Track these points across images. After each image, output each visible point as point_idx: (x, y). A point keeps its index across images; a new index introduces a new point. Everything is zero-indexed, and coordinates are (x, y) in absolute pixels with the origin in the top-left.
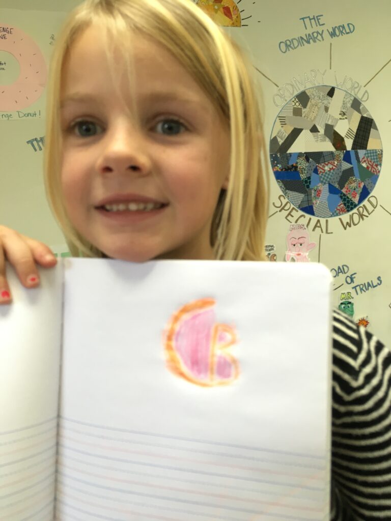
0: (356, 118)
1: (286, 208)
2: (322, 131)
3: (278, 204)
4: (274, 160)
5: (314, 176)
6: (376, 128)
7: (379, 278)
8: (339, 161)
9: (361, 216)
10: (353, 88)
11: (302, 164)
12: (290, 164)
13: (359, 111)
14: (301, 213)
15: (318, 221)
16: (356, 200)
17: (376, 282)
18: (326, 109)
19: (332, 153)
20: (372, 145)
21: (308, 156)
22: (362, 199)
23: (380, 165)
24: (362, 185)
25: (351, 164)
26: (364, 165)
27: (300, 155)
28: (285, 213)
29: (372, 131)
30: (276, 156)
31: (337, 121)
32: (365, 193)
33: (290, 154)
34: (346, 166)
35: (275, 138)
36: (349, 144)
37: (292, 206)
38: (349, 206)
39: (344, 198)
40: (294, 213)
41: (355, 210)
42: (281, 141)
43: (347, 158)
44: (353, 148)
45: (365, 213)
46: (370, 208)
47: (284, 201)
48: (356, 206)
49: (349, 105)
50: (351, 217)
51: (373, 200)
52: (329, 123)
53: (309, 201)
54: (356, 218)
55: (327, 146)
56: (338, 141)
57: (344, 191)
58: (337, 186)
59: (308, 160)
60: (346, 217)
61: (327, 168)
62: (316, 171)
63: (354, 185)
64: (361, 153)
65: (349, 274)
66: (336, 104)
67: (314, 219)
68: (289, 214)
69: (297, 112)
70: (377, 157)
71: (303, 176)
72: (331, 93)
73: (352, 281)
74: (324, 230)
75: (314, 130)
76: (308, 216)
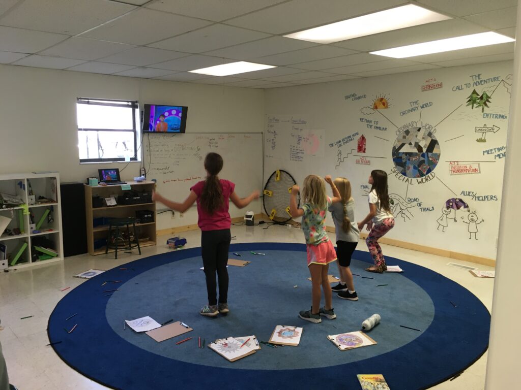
0: (429, 140)
1: (396, 172)
2: (413, 144)
3: (393, 170)
4: (394, 154)
5: (408, 162)
6: (438, 144)
7: (433, 207)
8: (419, 157)
9: (427, 180)
10: (429, 128)
11: (404, 157)
12: (399, 156)
13: (431, 137)
14: (401, 175)
15: (408, 179)
16: (425, 173)
17: (431, 209)
18: (416, 136)
19: (417, 153)
20: (435, 151)
22: (427, 173)
23: (438, 160)
24: (428, 167)
25: (424, 157)
26: (431, 159)
27: (403, 153)
28: (395, 174)
29: (436, 145)
31: (420, 141)
32: (429, 171)
33: (400, 153)
34: (422, 159)
35: (395, 147)
36: (424, 150)
37: (398, 172)
38: (421, 175)
39: (419, 171)
40: (398, 174)
41: (424, 177)
42: (397, 148)
44: (426, 152)
45: (429, 179)
46: (431, 177)
47: (396, 169)
48: (424, 175)
49: (426, 135)
50: (422, 180)
51: (433, 174)
52: (417, 141)
53: (405, 171)
54: (424, 180)
55: (415, 151)
56: (420, 149)
57: (420, 168)
58: (417, 166)
59: (406, 155)
60: (420, 179)
61: (414, 159)
62: (409, 160)
63: (425, 167)
64: (430, 154)
65: (419, 202)
66: (421, 134)
67: (406, 178)
69: (404, 137)
70: (438, 156)
71: (404, 161)
72: (419, 130)
73: (420, 205)
74: (410, 182)
75: (410, 144)
76: (404, 176)
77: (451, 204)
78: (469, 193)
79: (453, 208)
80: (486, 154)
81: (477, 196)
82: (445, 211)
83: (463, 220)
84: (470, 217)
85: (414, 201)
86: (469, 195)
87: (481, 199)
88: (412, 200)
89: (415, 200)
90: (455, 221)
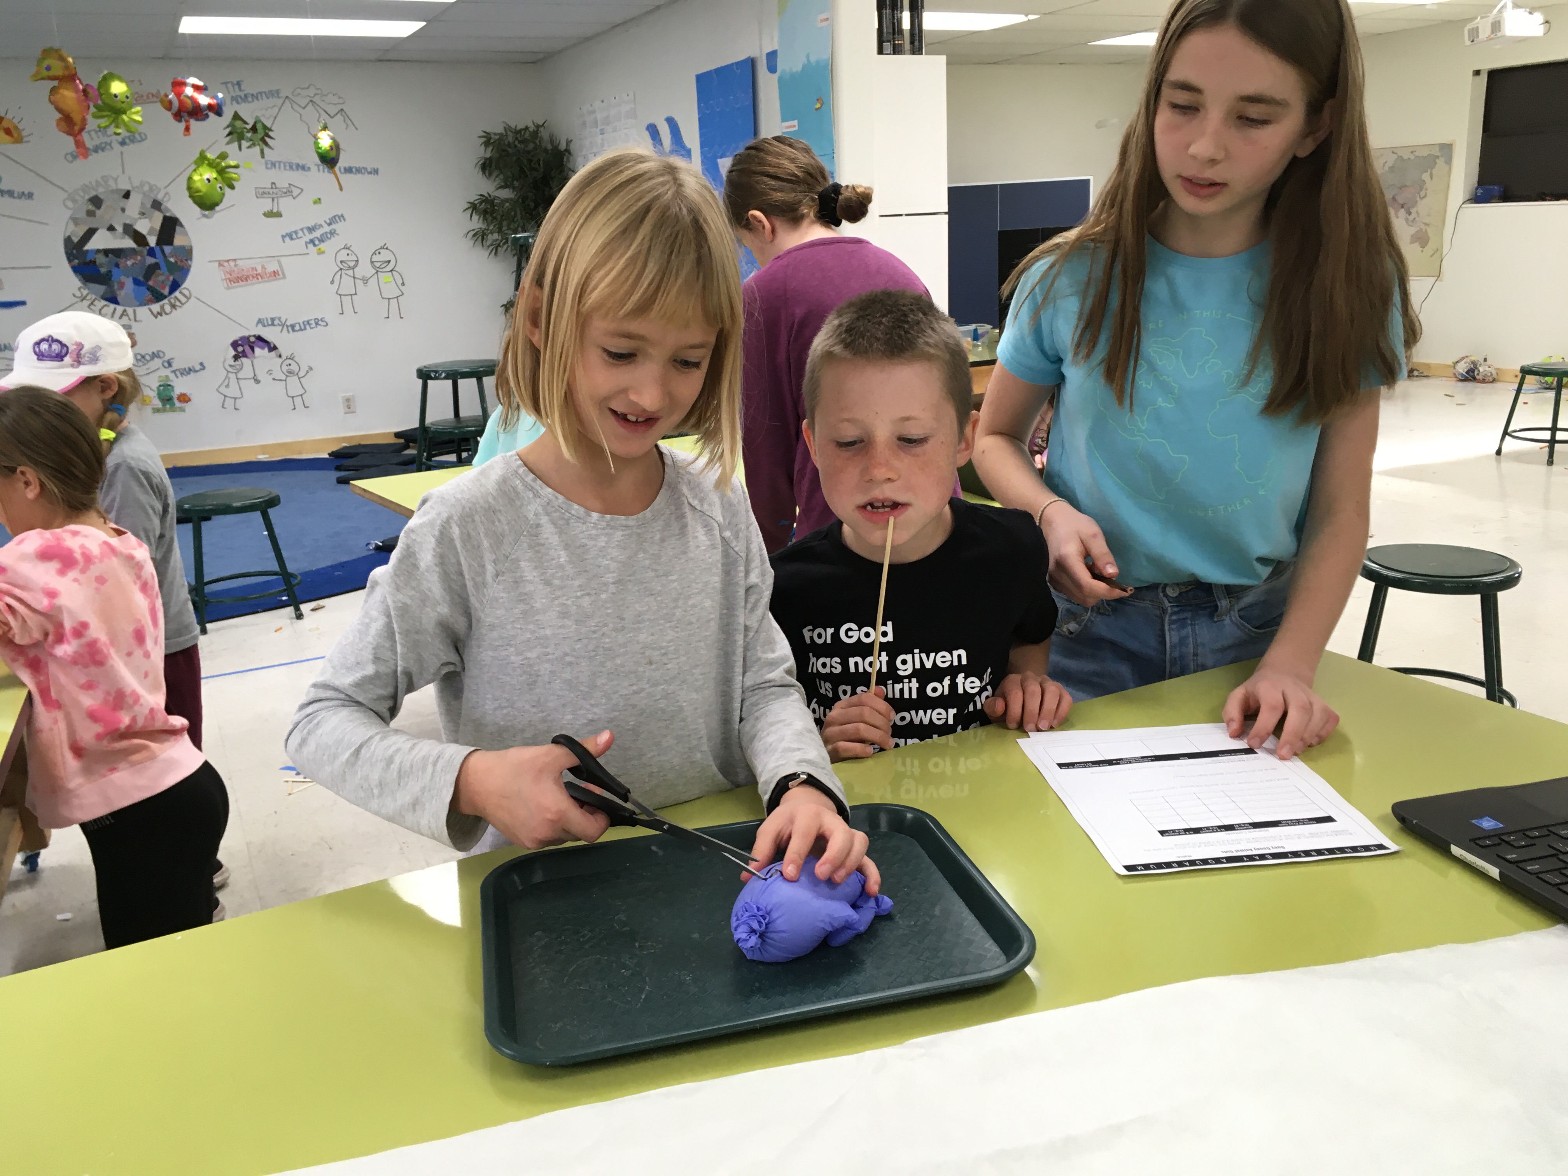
0: (157, 220)
1: (88, 298)
2: (120, 229)
3: (78, 294)
4: (70, 256)
5: (115, 271)
6: (182, 225)
7: (201, 364)
8: (142, 256)
9: (173, 306)
10: (151, 189)
11: (101, 259)
12: (88, 259)
13: (159, 209)
14: (104, 302)
15: (125, 311)
16: (166, 291)
17: (198, 367)
18: (123, 210)
19: (134, 249)
20: (178, 241)
21: (107, 252)
22: (172, 291)
23: (191, 259)
24: (171, 278)
25: (155, 257)
26: (172, 260)
27: (98, 251)
28: (87, 303)
29: (178, 228)
30: (72, 253)
31: (136, 220)
32: (175, 286)
33: (87, 251)
34: (150, 260)
35: (69, 238)
36: (152, 241)
37: (94, 297)
38: (158, 297)
39: (151, 289)
40: (96, 303)
41: (166, 301)
42: (75, 240)
43: (151, 252)
44: (158, 244)
45: (178, 303)
46: (183, 299)
47: (85, 292)
48: (165, 297)
49: (149, 205)
50: (162, 307)
51: (186, 292)
52: (128, 222)
53: (113, 292)
54: (168, 308)
55: (128, 243)
56: (139, 238)
57: (151, 283)
58: (142, 279)
59: (107, 256)
60: (156, 307)
61: (129, 263)
62: (117, 265)
63: (161, 278)
64: (167, 249)
65: (166, 359)
66: (133, 205)
67: (120, 309)
68: (92, 303)
69: (90, 214)
70: (187, 253)
71: (103, 270)
72: (127, 195)
73: (170, 365)
74: (132, 317)
75: (111, 228)
76: (112, 306)
77: (240, 349)
78: (273, 320)
79: (245, 356)
80: (287, 239)
81: (288, 323)
82: (231, 366)
83: (272, 376)
84: (285, 368)
85: (152, 358)
86: (273, 324)
87: (297, 328)
88: (148, 358)
89: (155, 355)
90: (257, 381)
